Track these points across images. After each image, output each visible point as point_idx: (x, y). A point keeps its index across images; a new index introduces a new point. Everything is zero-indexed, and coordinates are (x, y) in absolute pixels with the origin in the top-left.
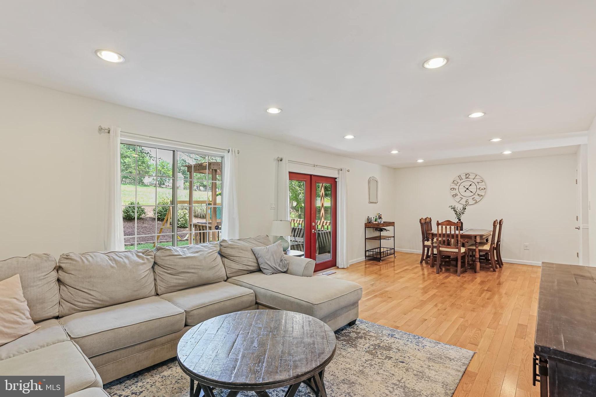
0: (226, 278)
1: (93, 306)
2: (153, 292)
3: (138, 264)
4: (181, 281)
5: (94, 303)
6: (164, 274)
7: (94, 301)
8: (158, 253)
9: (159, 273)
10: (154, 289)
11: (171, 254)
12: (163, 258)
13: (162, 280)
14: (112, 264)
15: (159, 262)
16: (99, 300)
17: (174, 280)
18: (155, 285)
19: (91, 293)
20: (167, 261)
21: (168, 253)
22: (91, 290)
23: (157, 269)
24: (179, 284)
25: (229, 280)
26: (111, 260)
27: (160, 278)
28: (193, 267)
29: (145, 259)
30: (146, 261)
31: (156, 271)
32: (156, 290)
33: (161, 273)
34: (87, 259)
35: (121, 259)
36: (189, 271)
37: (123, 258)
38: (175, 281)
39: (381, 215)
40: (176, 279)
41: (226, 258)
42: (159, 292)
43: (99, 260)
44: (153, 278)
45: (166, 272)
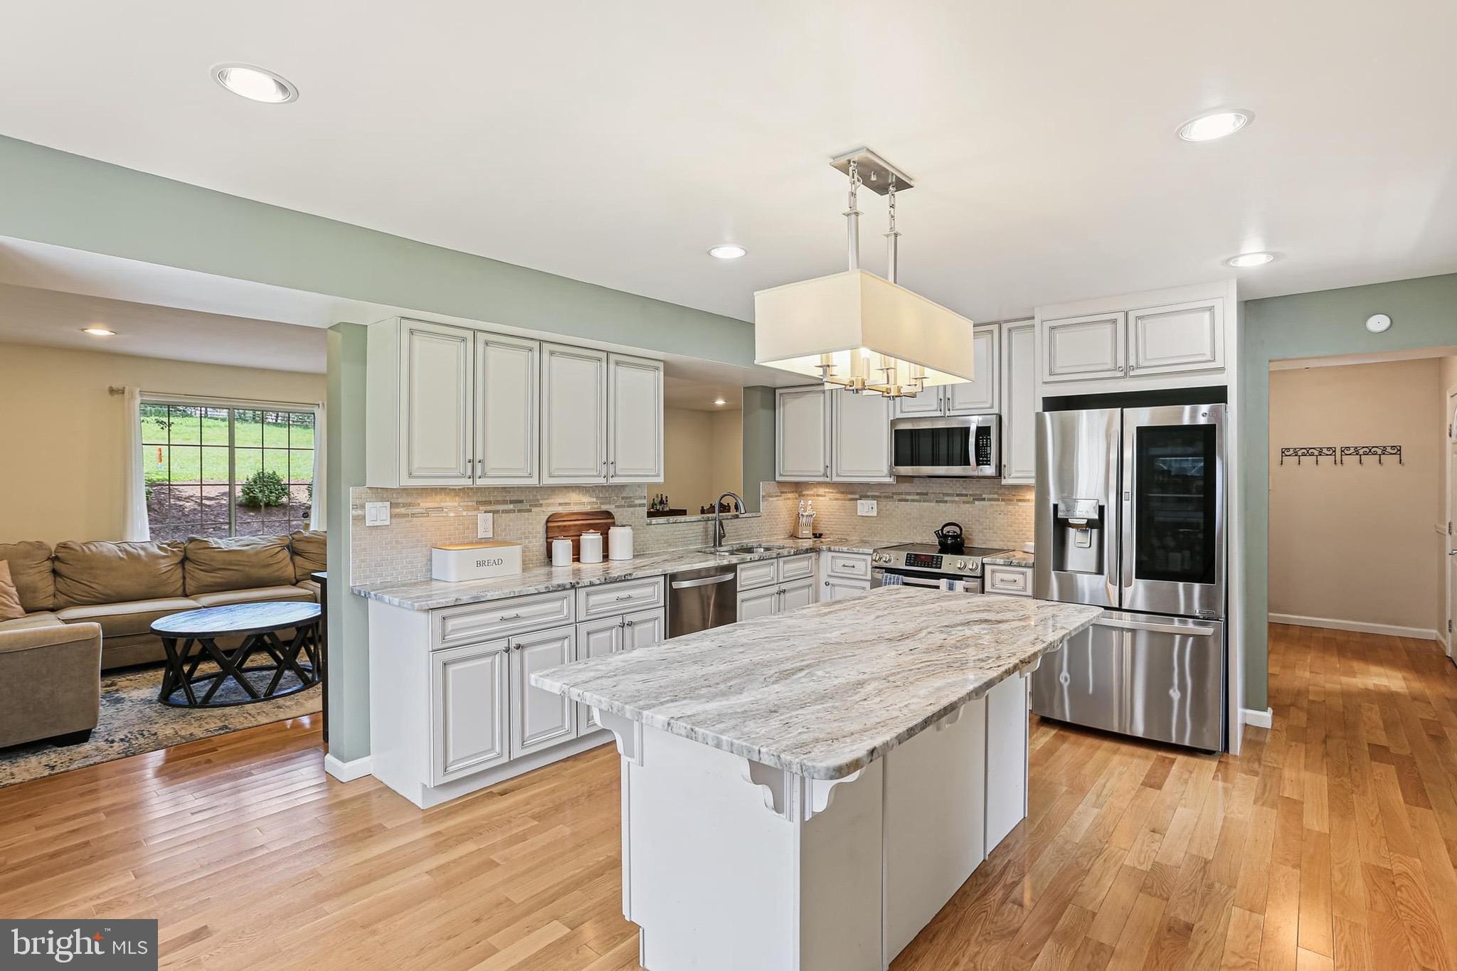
0: (294, 581)
1: (94, 600)
2: (180, 592)
3: (158, 557)
4: (218, 580)
5: (96, 597)
6: (197, 570)
7: (97, 595)
8: (191, 546)
9: (190, 570)
10: (182, 588)
11: (206, 546)
12: (196, 551)
13: (193, 578)
14: (121, 555)
15: (190, 555)
16: (103, 594)
17: (207, 578)
18: (184, 584)
19: (93, 585)
20: (203, 555)
21: (203, 545)
22: (91, 582)
23: (188, 566)
24: (216, 583)
25: (299, 584)
26: (120, 551)
27: (190, 576)
28: (237, 563)
29: (169, 552)
30: (170, 554)
31: (186, 567)
32: (184, 589)
33: (192, 569)
34: (89, 549)
35: (135, 551)
36: (230, 567)
37: (139, 549)
38: (210, 579)
39: (667, 497)
40: (212, 577)
41: (299, 555)
42: (188, 592)
43: (105, 550)
44: (180, 575)
45: (197, 568)
